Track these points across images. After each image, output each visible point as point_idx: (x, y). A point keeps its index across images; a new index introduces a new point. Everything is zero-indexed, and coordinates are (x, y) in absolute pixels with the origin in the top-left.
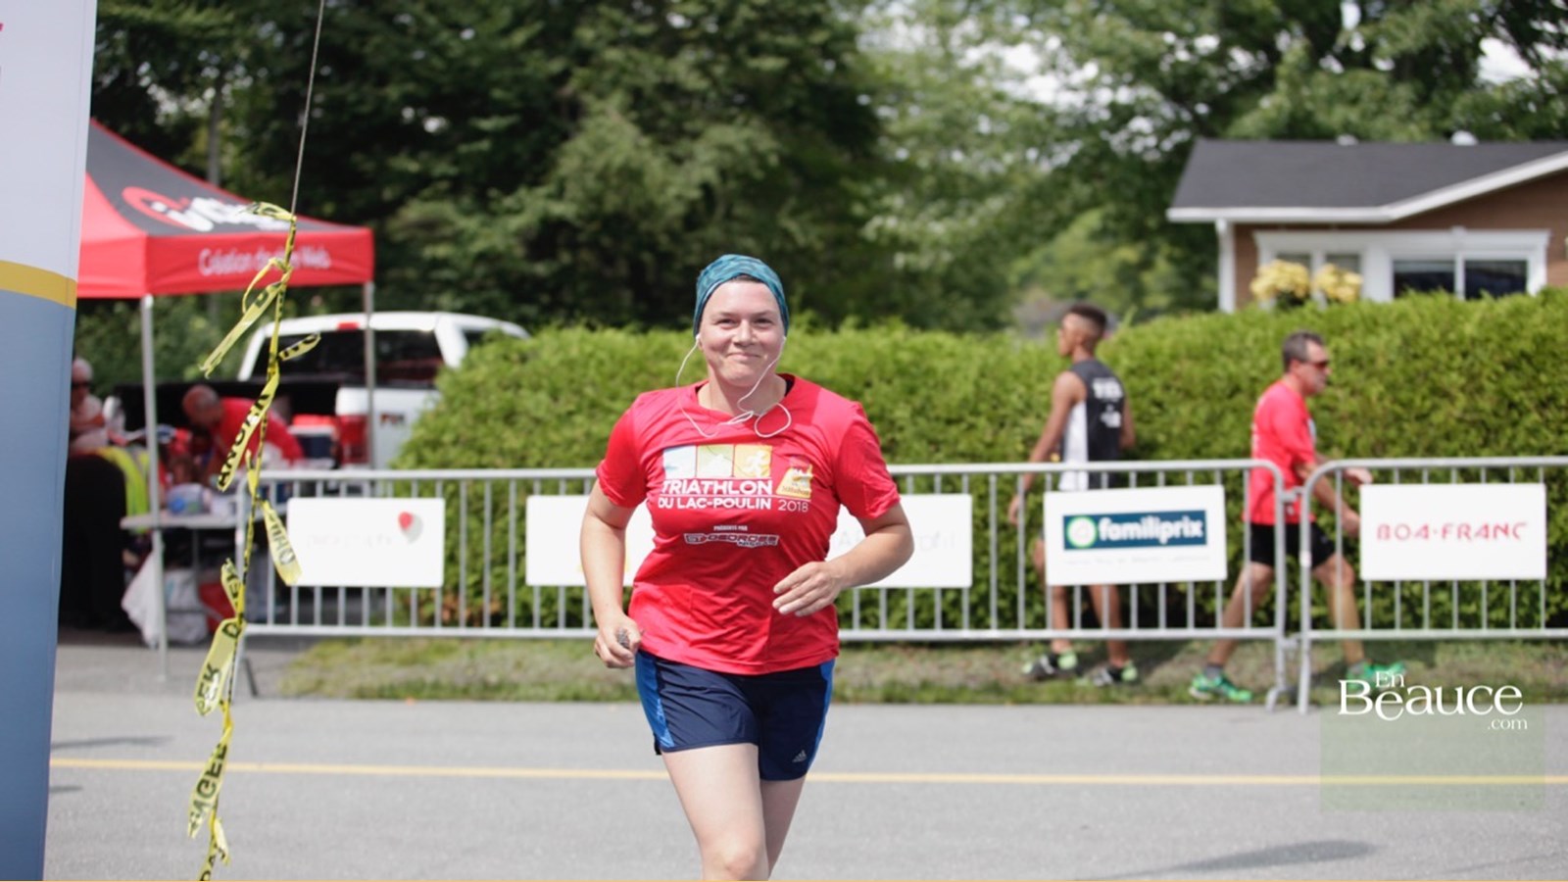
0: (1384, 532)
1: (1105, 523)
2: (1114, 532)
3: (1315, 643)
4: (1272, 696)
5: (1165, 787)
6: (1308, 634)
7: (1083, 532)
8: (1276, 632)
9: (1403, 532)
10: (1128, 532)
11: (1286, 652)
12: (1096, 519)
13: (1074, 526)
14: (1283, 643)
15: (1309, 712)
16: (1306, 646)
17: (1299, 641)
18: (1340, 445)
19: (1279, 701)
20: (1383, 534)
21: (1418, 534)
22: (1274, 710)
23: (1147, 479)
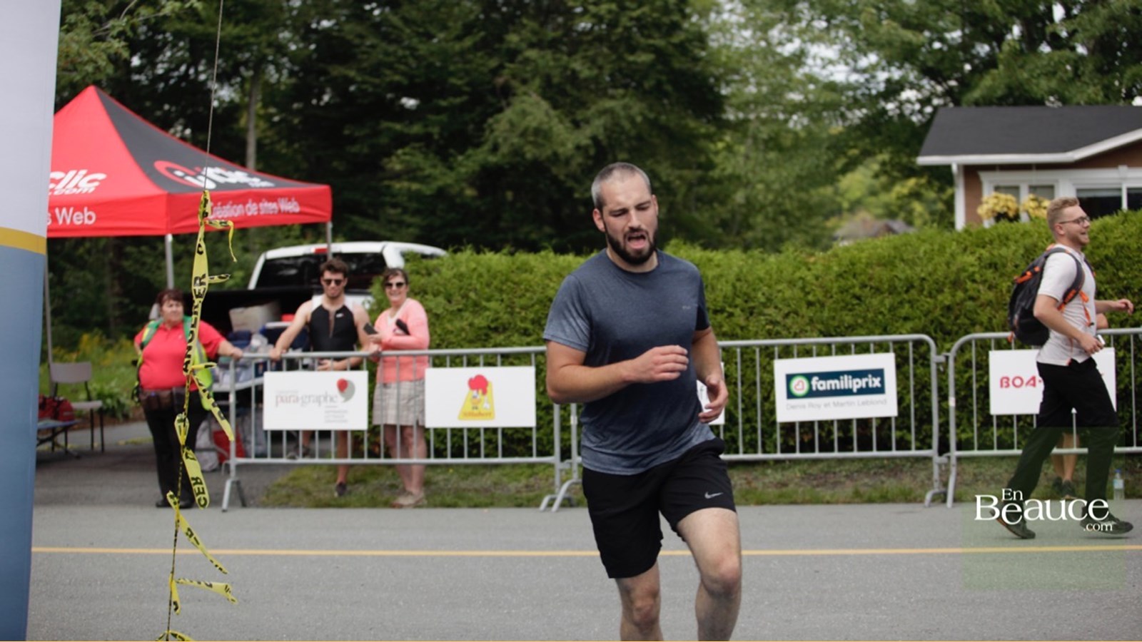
0: (1005, 382)
1: (815, 379)
2: (822, 385)
3: (959, 459)
4: (929, 496)
5: (829, 556)
6: (954, 453)
7: (800, 386)
8: (932, 452)
9: (1018, 382)
10: (831, 385)
11: (940, 465)
12: (809, 376)
13: (795, 382)
14: (937, 459)
15: (953, 507)
16: (953, 461)
17: (949, 458)
18: (981, 324)
19: (933, 500)
20: (1005, 384)
21: (1028, 383)
22: (930, 506)
23: (843, 350)
